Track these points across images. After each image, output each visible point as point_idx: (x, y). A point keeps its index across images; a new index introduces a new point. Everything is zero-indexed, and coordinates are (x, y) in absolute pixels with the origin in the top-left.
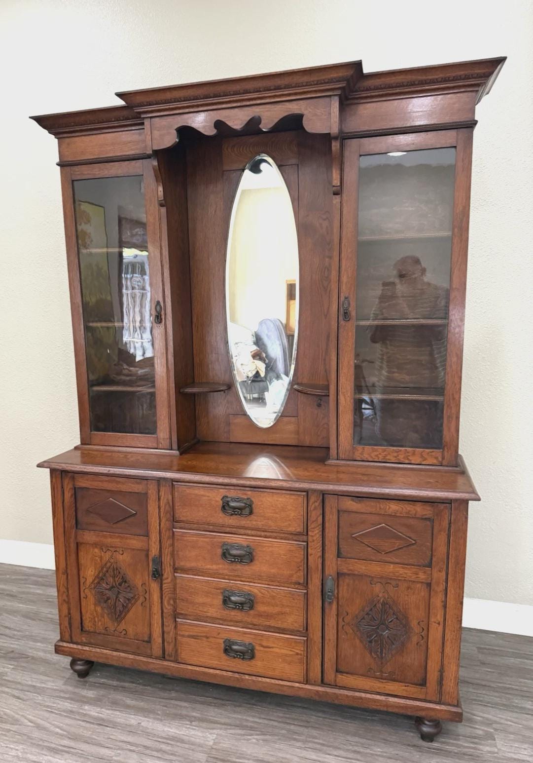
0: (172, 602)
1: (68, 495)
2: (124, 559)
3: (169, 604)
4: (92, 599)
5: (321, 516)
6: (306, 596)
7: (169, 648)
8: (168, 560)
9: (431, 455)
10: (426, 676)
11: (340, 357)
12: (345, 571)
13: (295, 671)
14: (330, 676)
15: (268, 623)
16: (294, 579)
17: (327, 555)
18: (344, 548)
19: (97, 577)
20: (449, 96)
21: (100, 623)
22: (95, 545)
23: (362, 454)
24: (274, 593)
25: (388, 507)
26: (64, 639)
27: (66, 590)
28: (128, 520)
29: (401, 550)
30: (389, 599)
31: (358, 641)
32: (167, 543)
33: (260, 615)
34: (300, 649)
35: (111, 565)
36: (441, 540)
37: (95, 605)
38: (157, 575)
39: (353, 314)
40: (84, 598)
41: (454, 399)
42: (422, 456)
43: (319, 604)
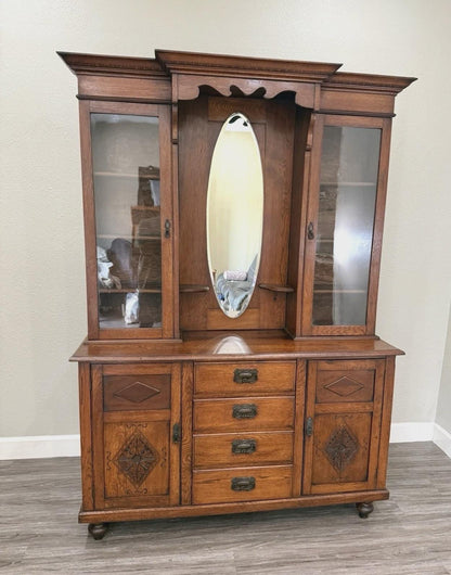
0: (189, 458)
1: (96, 384)
2: (147, 430)
3: (187, 460)
4: (115, 469)
5: (306, 376)
6: (293, 434)
7: (185, 496)
8: (188, 425)
9: (360, 329)
11: (306, 264)
12: (320, 412)
13: (285, 490)
14: (307, 489)
15: (267, 459)
16: (286, 423)
17: (308, 403)
18: (320, 396)
19: (121, 449)
21: (122, 488)
22: (121, 423)
23: (317, 331)
25: (348, 365)
26: (86, 510)
27: (90, 466)
28: (152, 398)
29: (355, 393)
30: (346, 427)
31: (326, 460)
32: (187, 411)
33: (260, 455)
34: (288, 474)
35: (135, 437)
37: (118, 473)
38: (178, 439)
39: (315, 235)
40: (108, 470)
41: (374, 291)
42: (354, 330)
43: (301, 439)
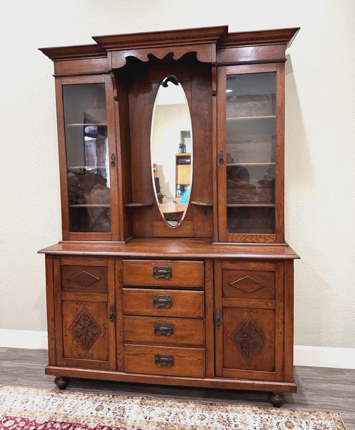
0: (122, 334)
1: (56, 270)
2: (91, 308)
3: (120, 335)
4: (70, 336)
5: (213, 273)
6: (204, 323)
7: (120, 364)
8: (120, 307)
9: (270, 237)
10: (275, 366)
11: (219, 183)
13: (198, 370)
14: (219, 371)
15: (182, 342)
16: (197, 315)
17: (216, 296)
18: (226, 291)
19: (74, 321)
20: (272, 46)
21: (75, 352)
22: (73, 301)
23: (232, 238)
24: (186, 322)
25: (250, 266)
26: (52, 364)
27: (53, 332)
28: (95, 284)
29: (258, 291)
30: (252, 321)
31: (235, 348)
32: (119, 296)
33: (177, 337)
34: (201, 356)
35: (84, 313)
36: (280, 283)
37: (73, 340)
38: (114, 317)
39: (225, 160)
40: (65, 336)
41: (281, 205)
42: (265, 238)
43: (212, 327)
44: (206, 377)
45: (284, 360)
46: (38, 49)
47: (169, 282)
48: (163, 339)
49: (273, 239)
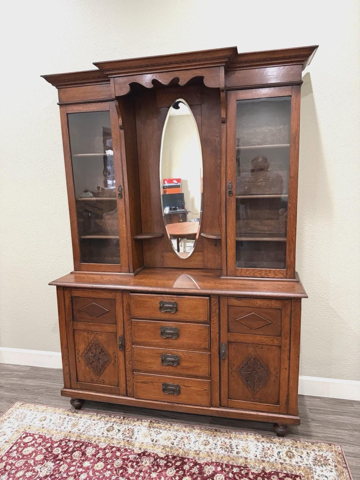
0: (131, 363)
1: (68, 302)
2: (102, 338)
3: (129, 364)
4: (83, 363)
5: (218, 309)
6: (210, 356)
7: (130, 390)
8: (129, 338)
9: (280, 273)
10: (279, 400)
11: (228, 217)
12: (232, 340)
14: (224, 401)
15: (188, 373)
16: (203, 346)
17: (222, 331)
19: (86, 349)
20: (287, 67)
21: (88, 377)
22: (84, 330)
23: (241, 272)
24: (192, 355)
25: (256, 303)
26: (67, 387)
27: (67, 358)
28: (104, 315)
29: (264, 327)
30: (257, 356)
31: (240, 381)
32: (127, 328)
34: (207, 387)
35: (94, 342)
36: (286, 320)
37: (85, 366)
38: (123, 347)
39: (234, 192)
40: (78, 362)
41: (292, 240)
42: (275, 273)
43: (217, 360)
44: (211, 406)
45: (288, 394)
46: (41, 76)
47: (175, 316)
48: (171, 369)
49: (283, 274)
